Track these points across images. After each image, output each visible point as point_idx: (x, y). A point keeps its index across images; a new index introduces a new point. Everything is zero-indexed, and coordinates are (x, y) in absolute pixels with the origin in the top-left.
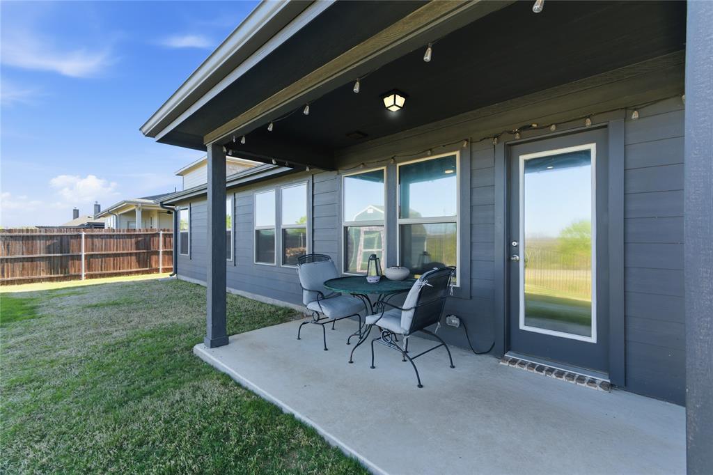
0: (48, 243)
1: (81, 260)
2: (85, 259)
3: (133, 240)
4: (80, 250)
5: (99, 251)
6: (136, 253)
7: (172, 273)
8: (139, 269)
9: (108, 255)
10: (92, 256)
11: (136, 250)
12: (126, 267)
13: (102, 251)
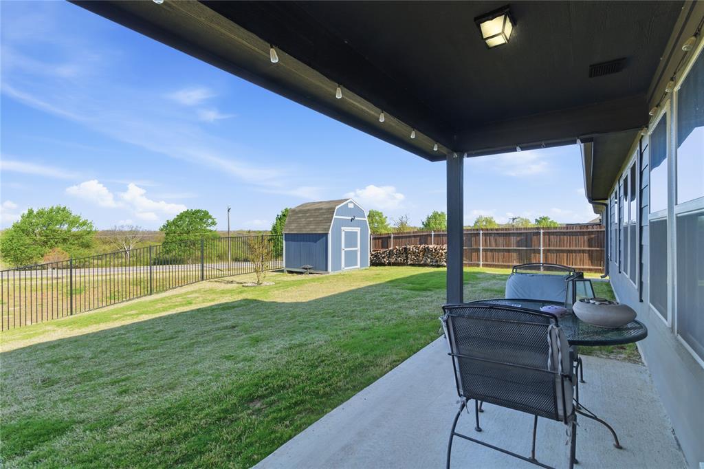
0: (518, 239)
1: (540, 253)
2: (543, 253)
3: (585, 237)
4: (540, 246)
5: (554, 246)
6: (589, 250)
7: (603, 274)
8: (592, 267)
9: (563, 251)
10: (548, 250)
11: (589, 247)
12: (579, 264)
13: (557, 246)
